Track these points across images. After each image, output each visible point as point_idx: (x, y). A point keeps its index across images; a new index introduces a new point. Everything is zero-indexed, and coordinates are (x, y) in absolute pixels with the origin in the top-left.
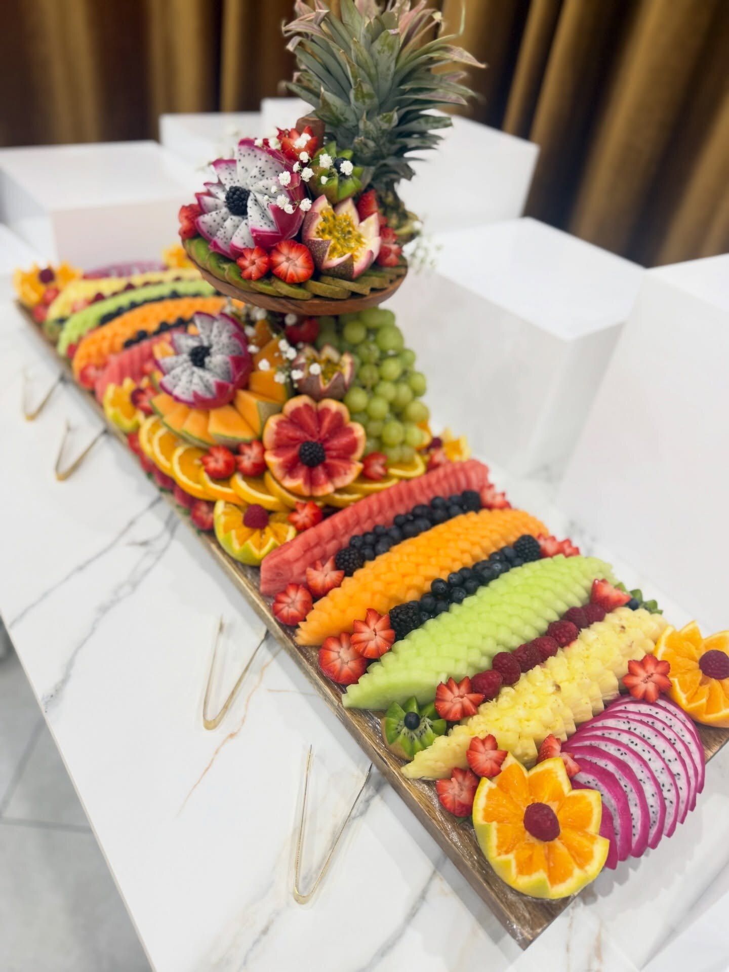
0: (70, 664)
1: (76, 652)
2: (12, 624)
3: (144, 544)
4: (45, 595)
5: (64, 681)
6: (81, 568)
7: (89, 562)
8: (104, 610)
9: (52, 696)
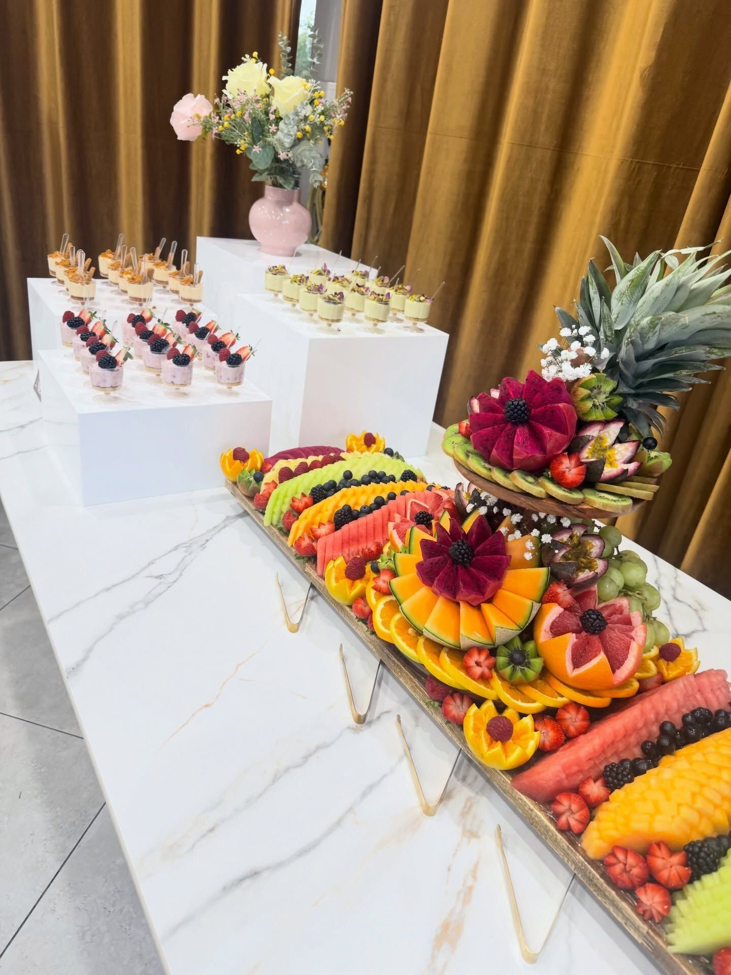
0: (90, 650)
1: (95, 643)
2: (50, 621)
3: (159, 577)
4: (78, 605)
5: (85, 660)
6: (108, 589)
7: (114, 586)
8: (121, 617)
9: (73, 668)
